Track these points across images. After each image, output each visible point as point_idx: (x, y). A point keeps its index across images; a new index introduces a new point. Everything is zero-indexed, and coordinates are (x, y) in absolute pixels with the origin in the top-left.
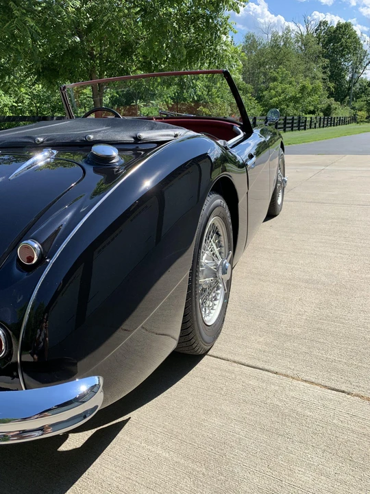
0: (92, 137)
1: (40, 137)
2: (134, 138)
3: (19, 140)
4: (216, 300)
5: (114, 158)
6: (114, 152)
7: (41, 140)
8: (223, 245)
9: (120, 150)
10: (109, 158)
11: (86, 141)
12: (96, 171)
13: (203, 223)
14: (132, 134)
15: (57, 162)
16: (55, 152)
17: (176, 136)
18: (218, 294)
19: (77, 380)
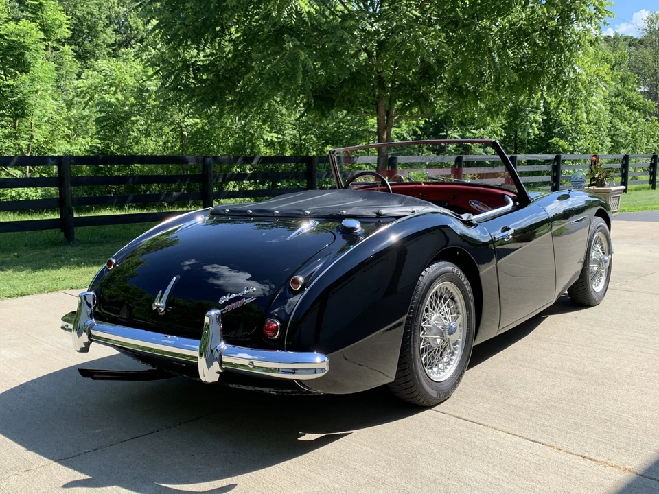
0: (344, 212)
1: (308, 210)
2: (377, 213)
3: (293, 212)
4: (449, 364)
5: (357, 229)
6: (357, 225)
7: (308, 212)
8: (461, 312)
9: (362, 223)
10: (353, 229)
11: (340, 215)
12: (344, 237)
13: (427, 284)
14: (376, 210)
15: (318, 229)
16: (317, 223)
17: (413, 212)
18: (451, 360)
19: (315, 353)
